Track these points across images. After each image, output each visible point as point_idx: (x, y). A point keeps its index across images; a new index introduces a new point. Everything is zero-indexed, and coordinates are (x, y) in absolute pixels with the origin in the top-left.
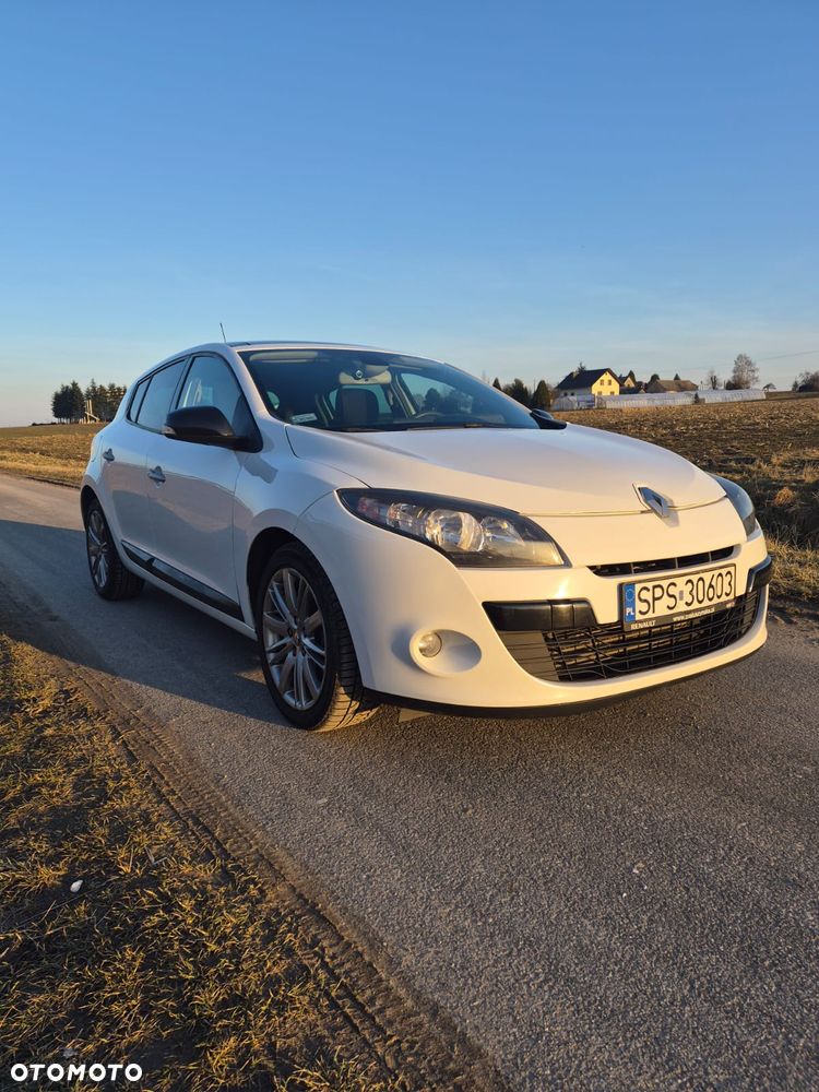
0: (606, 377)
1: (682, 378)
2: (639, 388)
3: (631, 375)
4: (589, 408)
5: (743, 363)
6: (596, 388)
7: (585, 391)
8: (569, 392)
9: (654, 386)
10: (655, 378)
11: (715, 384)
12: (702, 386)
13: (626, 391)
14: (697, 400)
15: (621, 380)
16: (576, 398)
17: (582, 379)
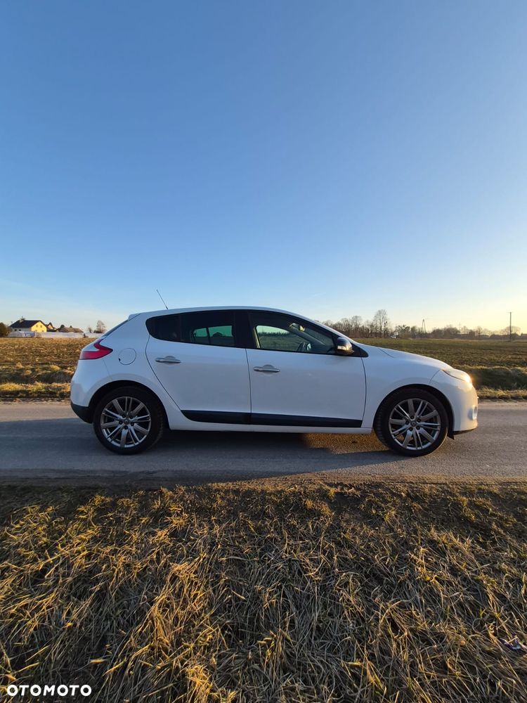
0: (39, 324)
1: (73, 327)
2: (53, 331)
3: (50, 324)
4: (32, 337)
5: (100, 323)
6: (34, 328)
7: (28, 329)
8: (18, 329)
9: (62, 329)
10: (62, 326)
11: (90, 331)
12: (85, 331)
13: (49, 330)
14: (85, 336)
15: (47, 326)
16: (22, 332)
17: (24, 324)
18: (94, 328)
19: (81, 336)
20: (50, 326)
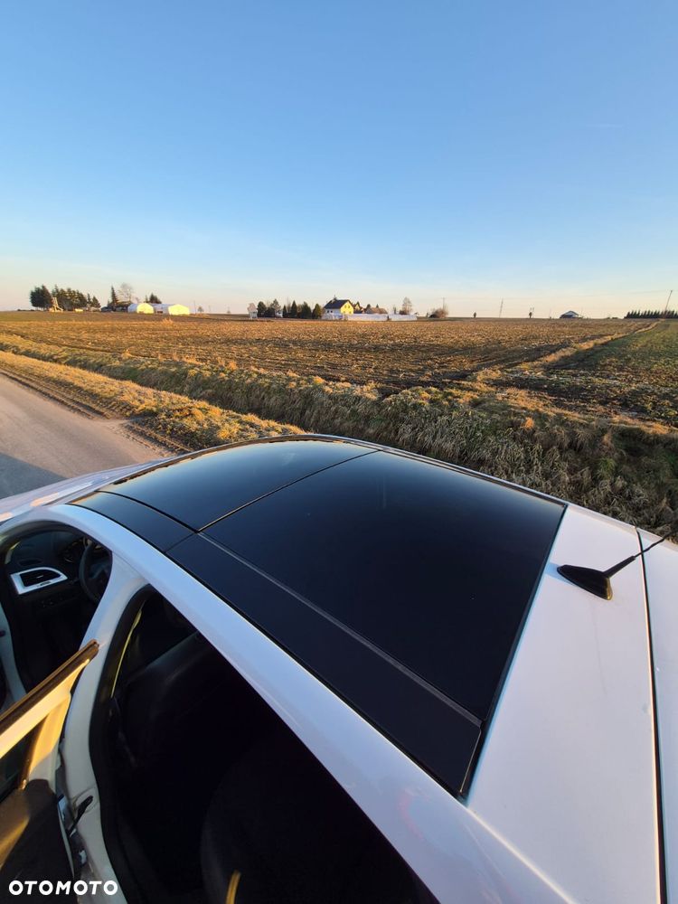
0: (347, 304)
1: (379, 307)
2: (360, 312)
4: (340, 320)
5: (407, 302)
6: (342, 309)
7: (337, 310)
8: (330, 311)
9: (368, 310)
10: (369, 306)
11: (395, 311)
12: (390, 312)
13: (356, 312)
14: (388, 319)
15: (354, 306)
16: (333, 314)
17: (336, 304)
18: (400, 308)
19: (385, 319)
20: (357, 307)
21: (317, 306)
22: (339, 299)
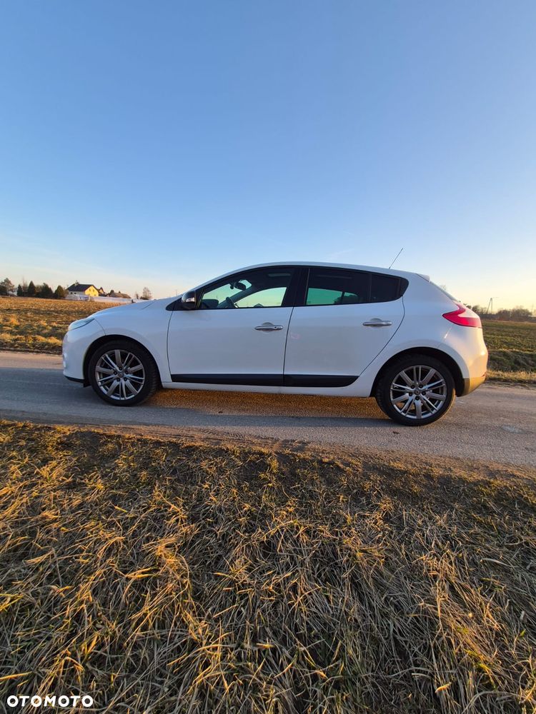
0: (91, 288)
1: (122, 292)
2: (104, 295)
3: (101, 288)
4: (86, 300)
5: (146, 290)
6: (87, 292)
7: (81, 293)
8: (73, 292)
9: (112, 294)
10: (112, 291)
11: (137, 297)
12: (133, 297)
13: (101, 295)
14: (133, 302)
15: (98, 290)
16: (78, 295)
17: (80, 288)
18: (141, 295)
19: (130, 302)
20: (101, 291)
21: (59, 288)
22: (81, 283)
